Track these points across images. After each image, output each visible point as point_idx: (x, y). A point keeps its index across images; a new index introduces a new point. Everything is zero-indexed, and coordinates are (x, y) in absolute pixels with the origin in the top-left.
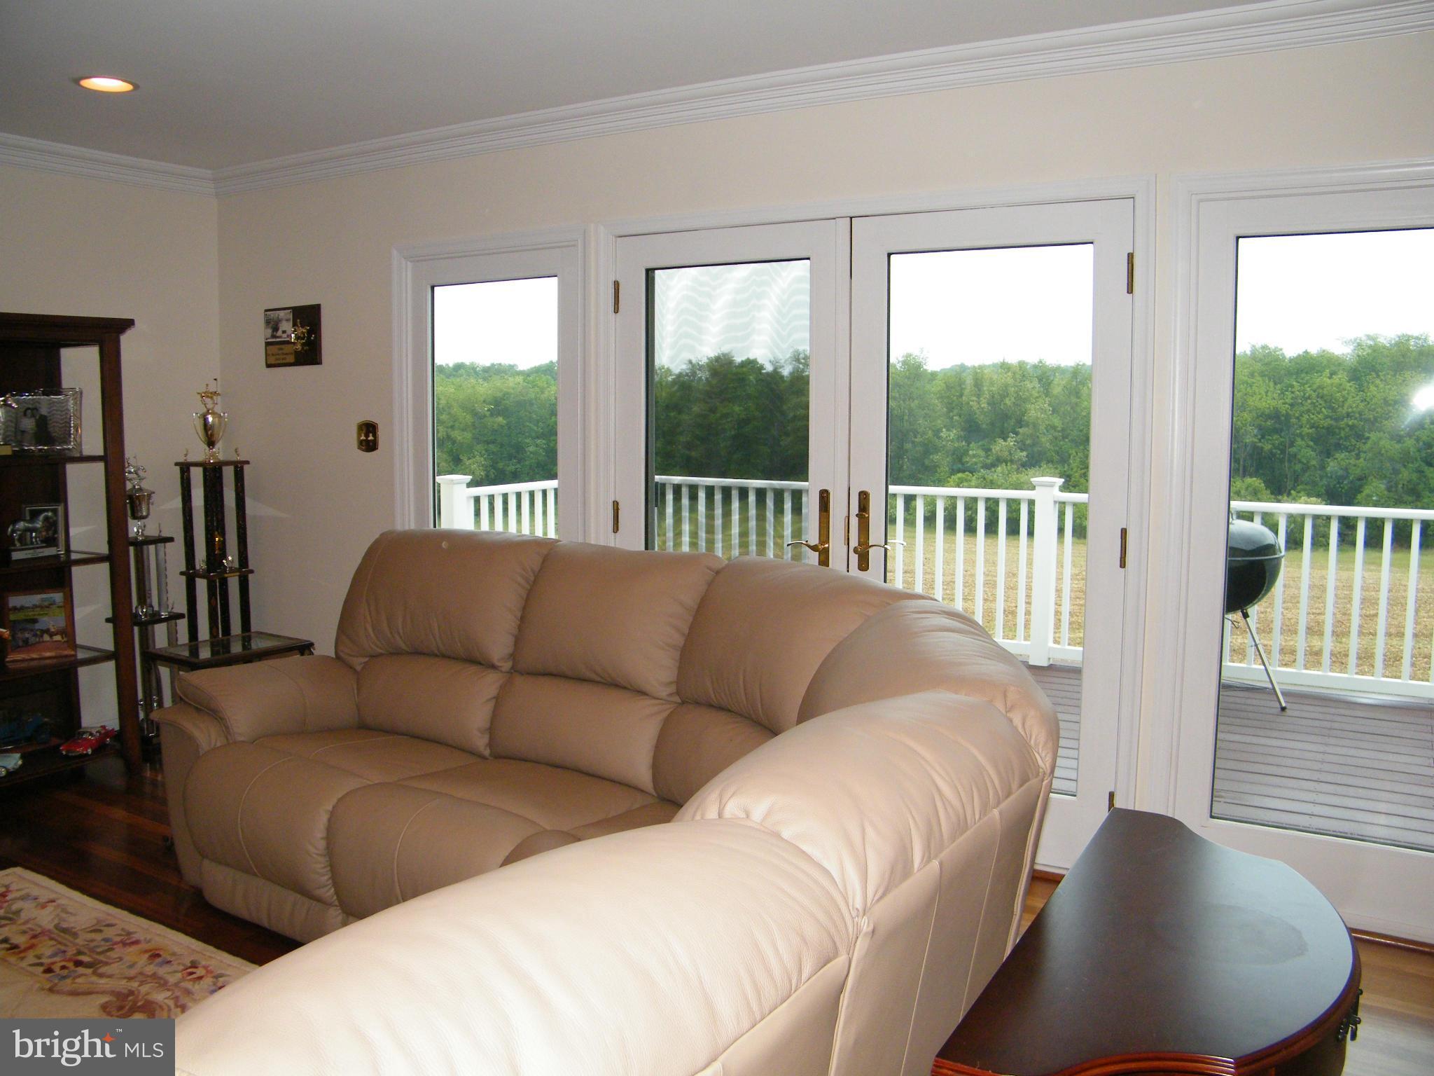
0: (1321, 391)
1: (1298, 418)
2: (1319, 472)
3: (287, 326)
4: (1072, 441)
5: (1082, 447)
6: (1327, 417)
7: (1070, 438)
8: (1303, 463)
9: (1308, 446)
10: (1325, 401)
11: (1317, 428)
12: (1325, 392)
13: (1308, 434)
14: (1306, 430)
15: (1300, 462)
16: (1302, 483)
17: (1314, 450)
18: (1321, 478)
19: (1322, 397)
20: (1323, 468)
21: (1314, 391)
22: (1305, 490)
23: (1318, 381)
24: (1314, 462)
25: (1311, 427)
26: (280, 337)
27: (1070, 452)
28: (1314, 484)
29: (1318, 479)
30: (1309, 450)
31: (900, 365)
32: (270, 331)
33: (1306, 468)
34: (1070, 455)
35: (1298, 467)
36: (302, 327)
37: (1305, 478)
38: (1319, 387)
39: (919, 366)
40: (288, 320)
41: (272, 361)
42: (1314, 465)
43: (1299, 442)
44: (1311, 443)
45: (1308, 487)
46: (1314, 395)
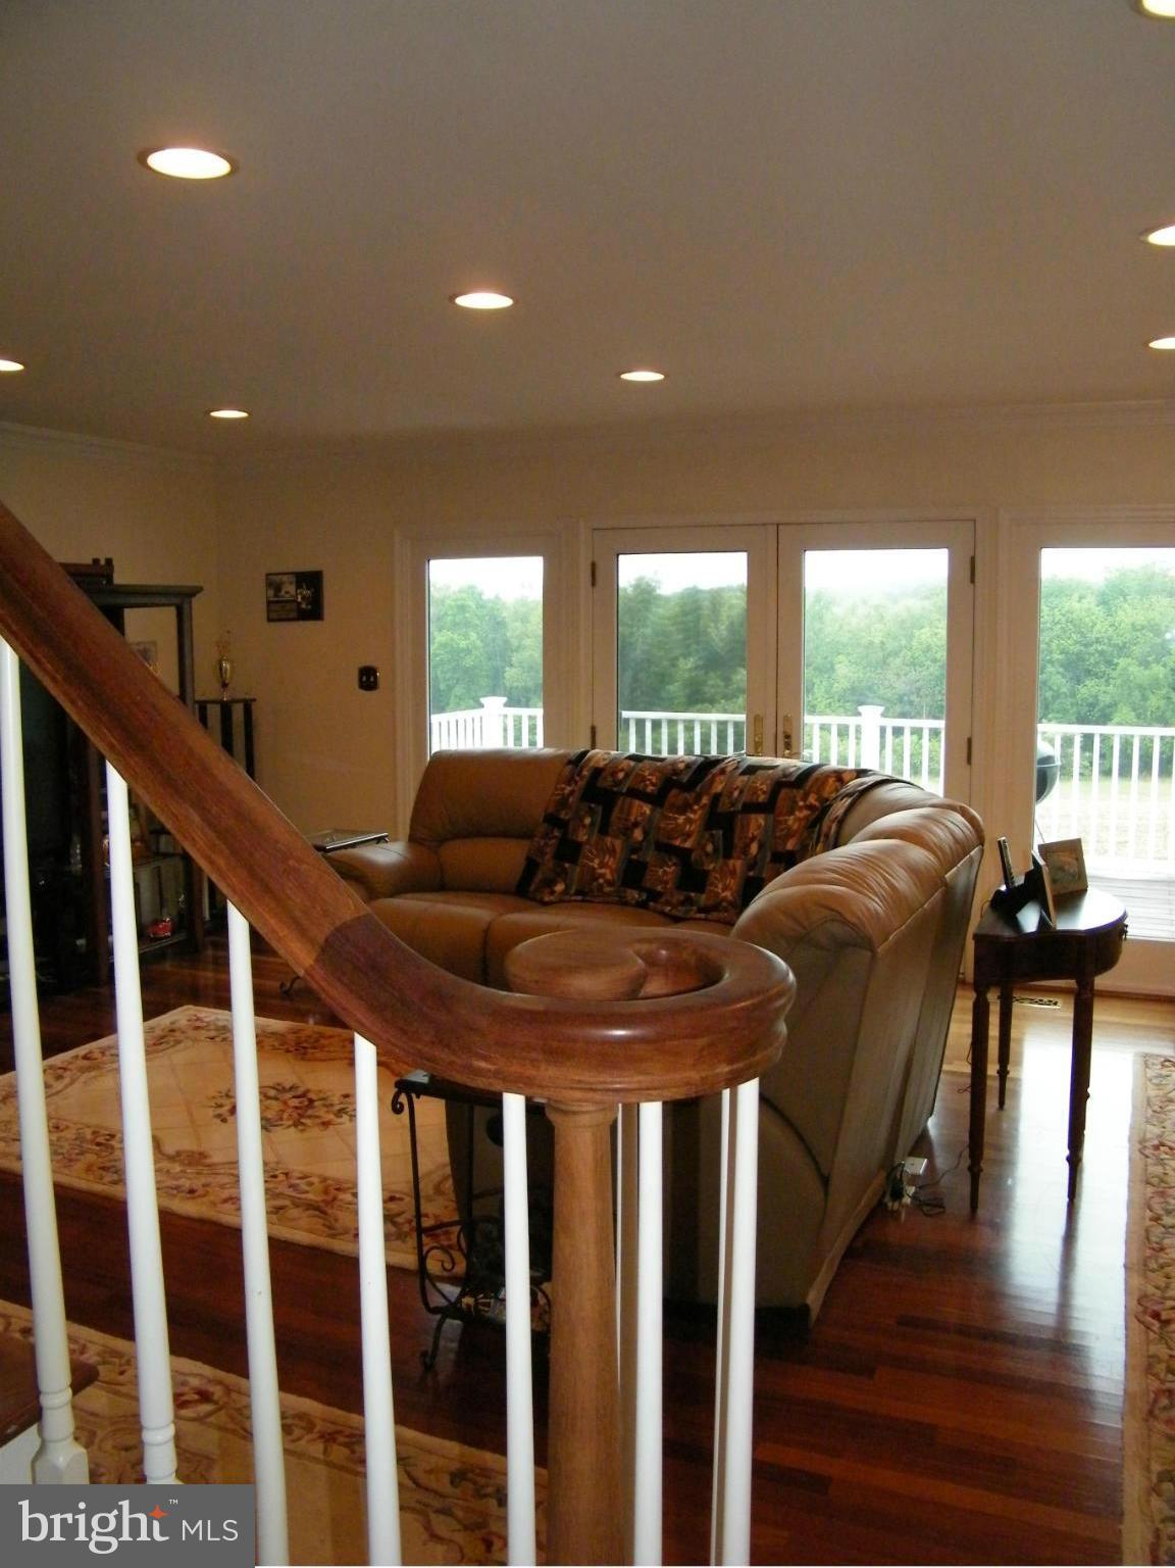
0: (1070, 615)
1: (1047, 644)
2: (1070, 700)
3: (290, 589)
4: (815, 669)
5: (826, 676)
6: (1076, 642)
7: (814, 665)
8: (1053, 690)
9: (1058, 673)
10: (1075, 626)
11: (1067, 653)
12: (1074, 616)
13: (1058, 660)
14: (1056, 656)
15: (1051, 689)
16: (1053, 711)
17: (1064, 676)
18: (1072, 704)
19: (1071, 622)
20: (1073, 695)
21: (1064, 615)
22: (1056, 718)
23: (1067, 606)
24: (1064, 690)
25: (1061, 653)
26: (283, 597)
27: (815, 680)
28: (1065, 711)
29: (1069, 707)
30: (1059, 676)
31: (631, 589)
32: (271, 593)
33: (1057, 696)
34: (813, 684)
35: (1049, 694)
36: (308, 589)
37: (1056, 706)
38: (1068, 612)
39: (654, 590)
40: (291, 583)
41: (274, 615)
42: (1065, 693)
43: (1050, 669)
44: (1061, 670)
45: (1058, 715)
46: (1063, 620)
